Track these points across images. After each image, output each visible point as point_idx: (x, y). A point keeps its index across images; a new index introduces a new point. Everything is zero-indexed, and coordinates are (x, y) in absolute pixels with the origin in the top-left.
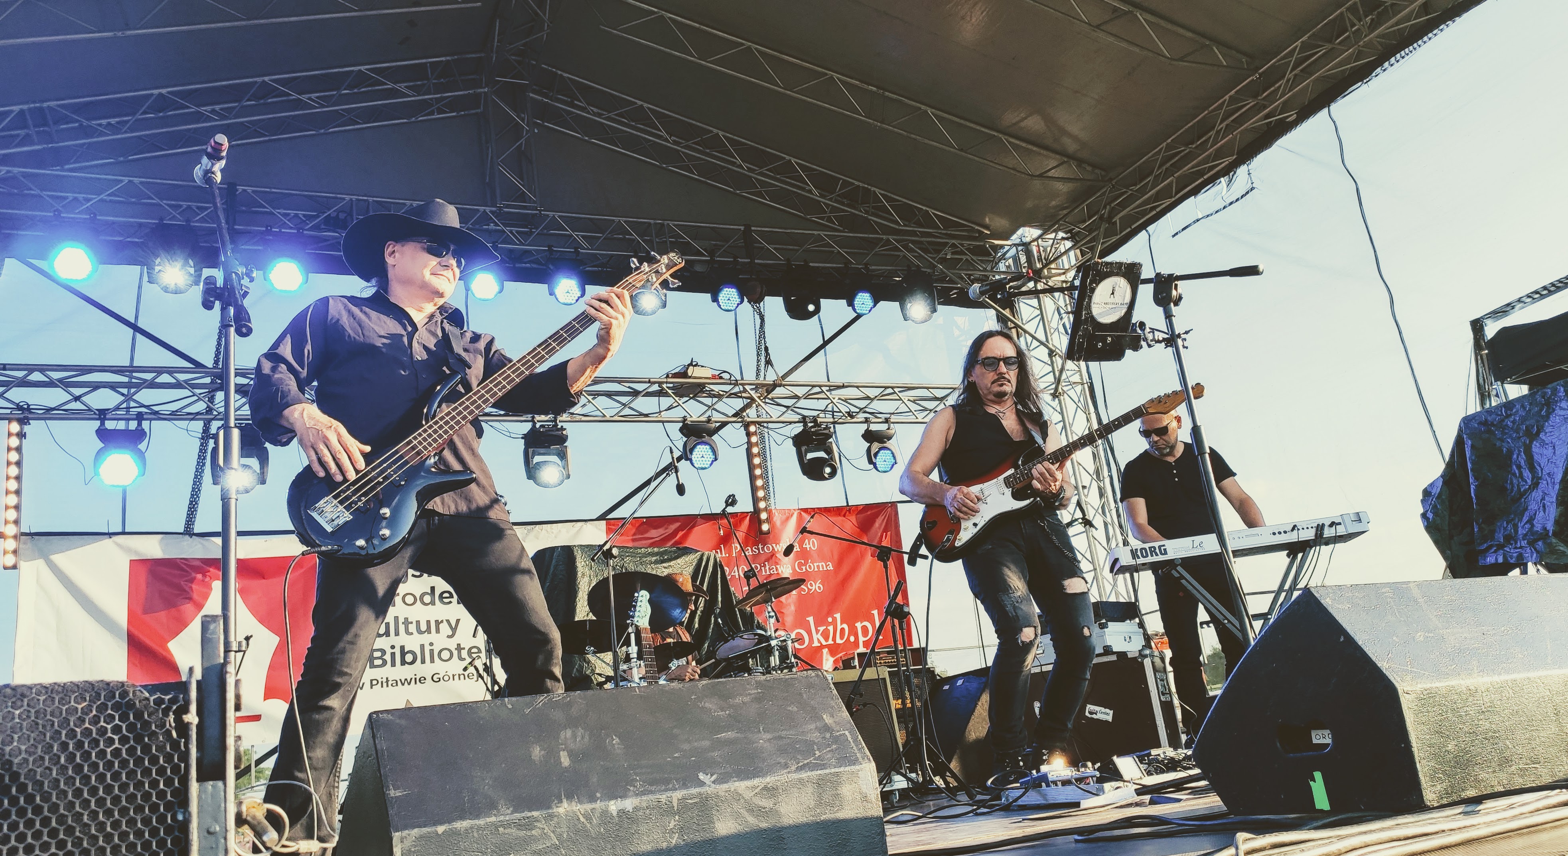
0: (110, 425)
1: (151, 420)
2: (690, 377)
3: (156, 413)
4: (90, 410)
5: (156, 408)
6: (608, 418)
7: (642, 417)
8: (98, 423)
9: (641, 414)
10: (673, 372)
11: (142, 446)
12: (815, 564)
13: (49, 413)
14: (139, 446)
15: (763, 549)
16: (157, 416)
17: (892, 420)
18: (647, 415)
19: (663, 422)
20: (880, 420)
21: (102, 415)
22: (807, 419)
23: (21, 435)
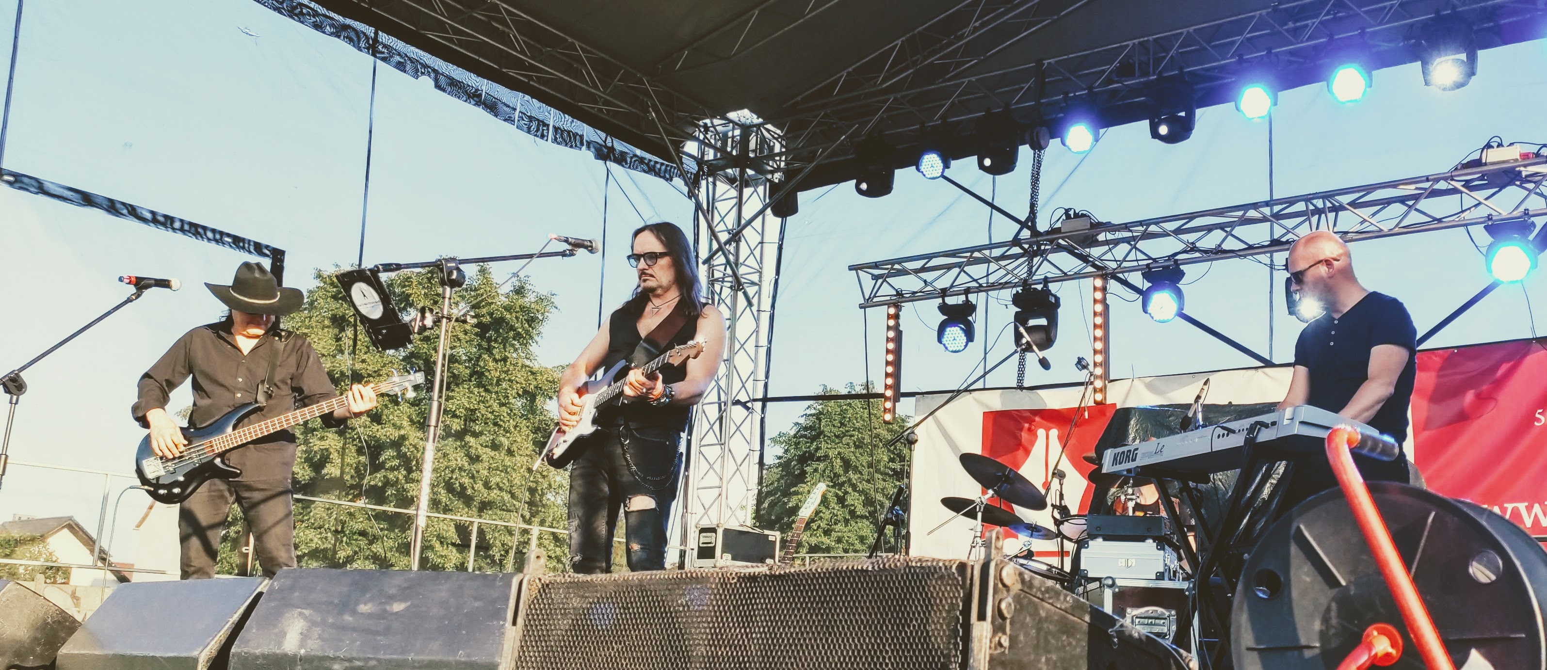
0: (951, 301)
2: (1486, 164)
4: (935, 290)
6: (1385, 232)
7: (1437, 223)
8: (940, 300)
9: (1435, 219)
10: (1465, 162)
13: (914, 297)
19: (1466, 225)
21: (944, 293)
23: (896, 317)
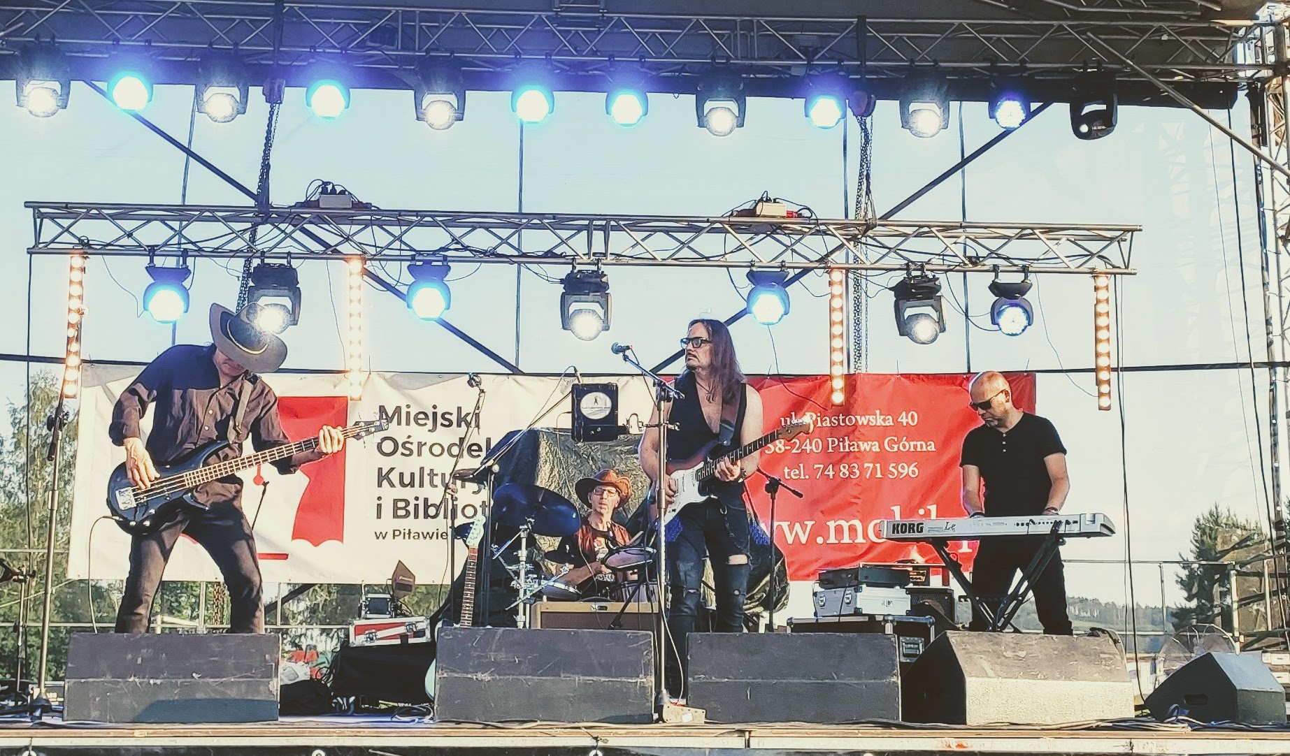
0: (159, 261)
1: (195, 256)
2: (759, 216)
3: (200, 249)
4: (140, 246)
5: (200, 245)
6: (659, 261)
8: (147, 259)
9: (701, 257)
10: (739, 209)
11: (187, 283)
12: (912, 443)
13: (107, 249)
14: (184, 283)
15: (844, 420)
16: (200, 252)
17: (1030, 269)
18: (707, 259)
19: (728, 267)
20: (1015, 269)
21: (152, 251)
22: (912, 267)
23: (82, 270)
